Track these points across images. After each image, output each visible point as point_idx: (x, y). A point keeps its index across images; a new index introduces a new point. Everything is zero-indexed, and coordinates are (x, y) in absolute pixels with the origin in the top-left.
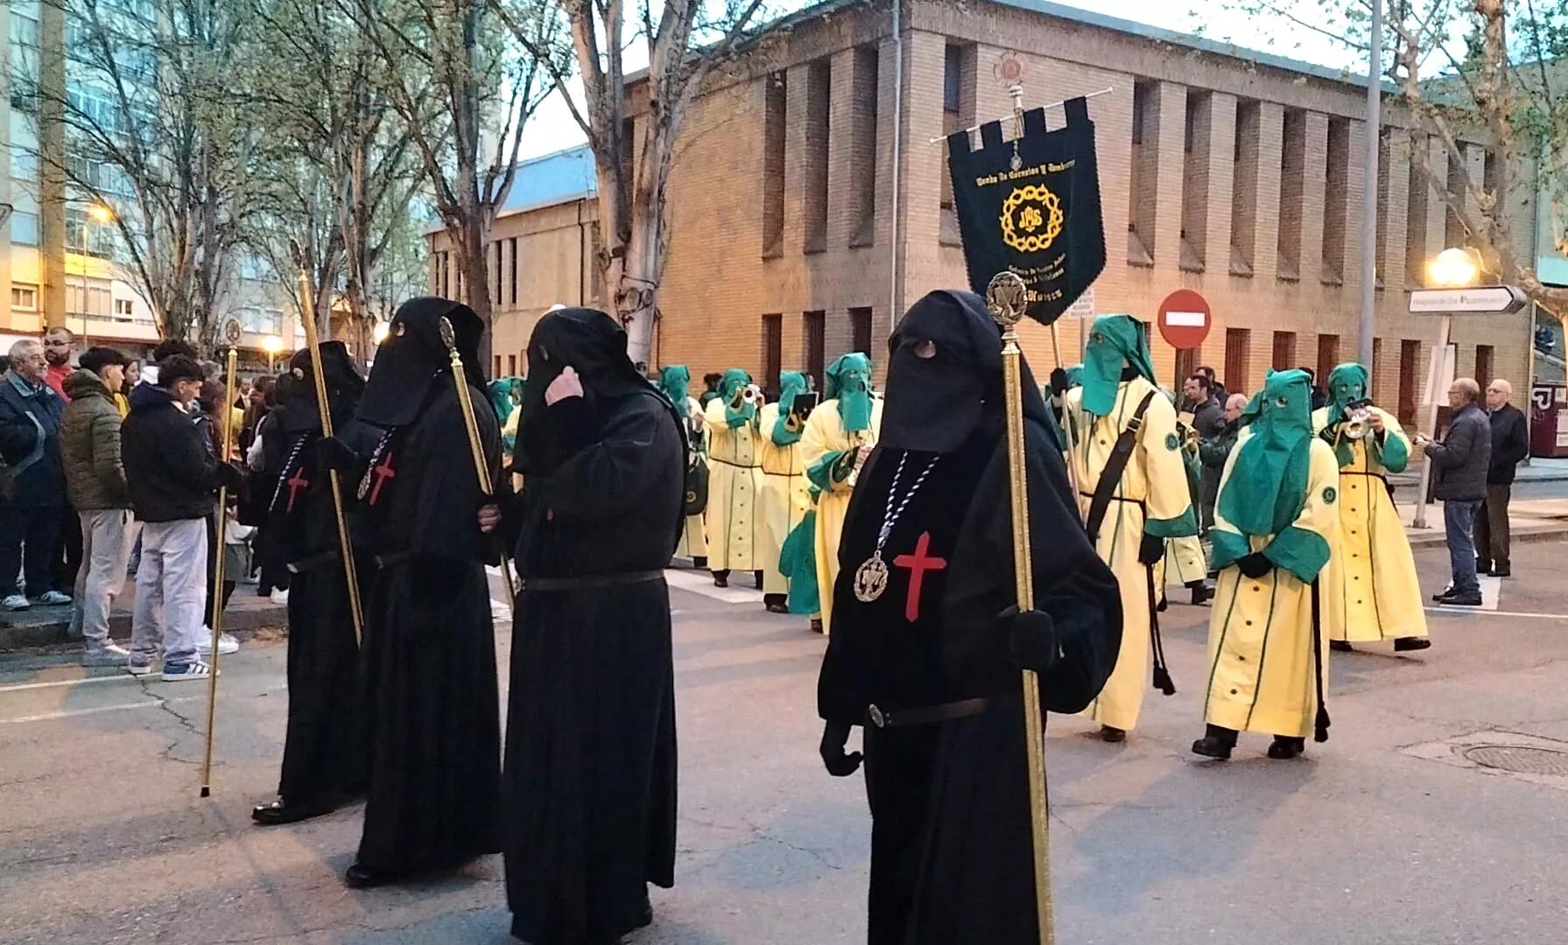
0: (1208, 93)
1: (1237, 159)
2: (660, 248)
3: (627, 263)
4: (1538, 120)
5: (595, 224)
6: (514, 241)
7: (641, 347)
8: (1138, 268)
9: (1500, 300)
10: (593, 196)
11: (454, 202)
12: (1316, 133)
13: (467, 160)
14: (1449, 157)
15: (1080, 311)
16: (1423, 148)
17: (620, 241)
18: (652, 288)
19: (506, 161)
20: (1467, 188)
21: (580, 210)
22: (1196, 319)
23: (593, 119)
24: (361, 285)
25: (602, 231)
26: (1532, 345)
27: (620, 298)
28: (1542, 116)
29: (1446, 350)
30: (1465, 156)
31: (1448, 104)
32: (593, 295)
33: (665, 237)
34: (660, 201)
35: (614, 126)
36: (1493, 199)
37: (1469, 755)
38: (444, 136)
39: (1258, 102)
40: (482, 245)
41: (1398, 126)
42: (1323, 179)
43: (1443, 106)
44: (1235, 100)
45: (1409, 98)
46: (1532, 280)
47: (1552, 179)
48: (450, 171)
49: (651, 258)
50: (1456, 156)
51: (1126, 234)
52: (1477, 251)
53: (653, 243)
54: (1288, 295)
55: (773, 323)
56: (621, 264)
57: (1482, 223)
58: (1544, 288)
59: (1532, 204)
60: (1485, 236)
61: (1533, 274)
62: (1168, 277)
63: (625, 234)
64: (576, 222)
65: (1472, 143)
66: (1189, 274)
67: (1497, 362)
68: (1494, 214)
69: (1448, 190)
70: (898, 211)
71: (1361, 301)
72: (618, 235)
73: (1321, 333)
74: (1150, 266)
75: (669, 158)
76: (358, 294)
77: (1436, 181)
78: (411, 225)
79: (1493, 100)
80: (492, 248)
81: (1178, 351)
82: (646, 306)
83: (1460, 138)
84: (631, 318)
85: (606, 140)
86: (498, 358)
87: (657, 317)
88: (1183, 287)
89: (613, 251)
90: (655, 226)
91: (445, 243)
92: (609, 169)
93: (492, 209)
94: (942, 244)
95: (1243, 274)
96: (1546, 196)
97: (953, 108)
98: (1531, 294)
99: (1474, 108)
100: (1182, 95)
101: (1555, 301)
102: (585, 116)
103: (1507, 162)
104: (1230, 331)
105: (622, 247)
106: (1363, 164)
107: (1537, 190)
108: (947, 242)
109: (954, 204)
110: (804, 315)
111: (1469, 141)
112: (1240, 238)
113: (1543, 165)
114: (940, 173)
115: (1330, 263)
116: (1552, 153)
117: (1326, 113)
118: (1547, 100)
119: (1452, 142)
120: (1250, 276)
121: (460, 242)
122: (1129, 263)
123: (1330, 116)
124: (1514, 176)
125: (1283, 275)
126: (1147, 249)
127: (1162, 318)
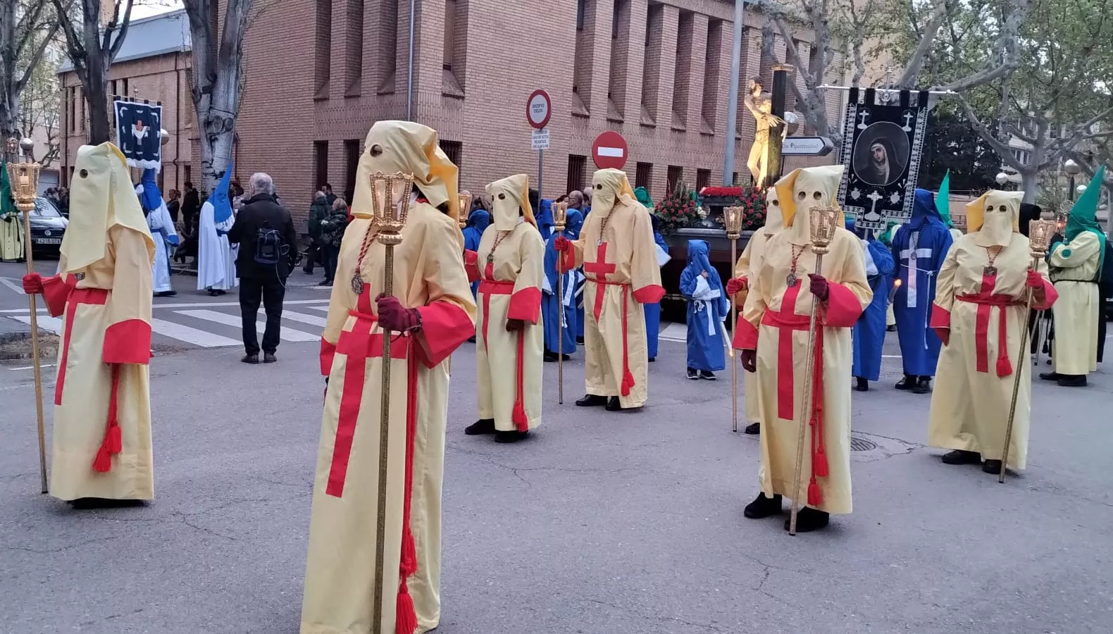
1: (647, 45)
2: (239, 88)
3: (213, 97)
5: (189, 70)
6: (125, 81)
7: (223, 161)
8: (579, 118)
9: (816, 147)
10: (187, 50)
11: (81, 48)
12: (700, 27)
13: (91, 17)
14: (788, 49)
15: (540, 144)
16: (771, 41)
17: (208, 81)
18: (232, 117)
19: (121, 20)
20: (798, 71)
21: (177, 59)
22: (617, 152)
24: (8, 109)
25: (195, 75)
27: (208, 123)
28: (849, 22)
30: (798, 50)
32: (187, 124)
33: (241, 81)
34: (238, 53)
36: (814, 77)
40: (102, 82)
41: (755, 26)
45: (763, 5)
47: (853, 66)
48: (78, 25)
49: (232, 95)
50: (792, 48)
51: (571, 92)
53: (233, 84)
54: (678, 141)
55: (322, 147)
56: (209, 99)
62: (598, 124)
63: (213, 78)
64: (174, 69)
65: (802, 41)
66: (613, 123)
68: (814, 88)
72: (207, 77)
73: (700, 167)
75: (245, 22)
76: (6, 115)
78: (46, 67)
79: (817, 10)
80: (110, 85)
82: (228, 130)
83: (796, 37)
84: (216, 139)
85: (197, 7)
87: (236, 140)
88: (608, 132)
89: (203, 89)
90: (235, 72)
91: (75, 81)
92: (199, 28)
93: (110, 55)
94: (444, 95)
95: (649, 125)
99: (803, 16)
103: (825, 53)
104: (640, 164)
105: (209, 87)
106: (731, 52)
107: (843, 74)
108: (447, 93)
109: (453, 66)
110: (344, 143)
111: (800, 39)
112: (647, 100)
113: (848, 56)
114: (443, 43)
115: (707, 120)
116: (854, 49)
117: (707, 15)
118: (853, 13)
119: (790, 39)
120: (654, 127)
121: (86, 79)
122: (574, 114)
123: (710, 17)
124: (828, 63)
125: (675, 127)
126: (585, 105)
127: (594, 151)
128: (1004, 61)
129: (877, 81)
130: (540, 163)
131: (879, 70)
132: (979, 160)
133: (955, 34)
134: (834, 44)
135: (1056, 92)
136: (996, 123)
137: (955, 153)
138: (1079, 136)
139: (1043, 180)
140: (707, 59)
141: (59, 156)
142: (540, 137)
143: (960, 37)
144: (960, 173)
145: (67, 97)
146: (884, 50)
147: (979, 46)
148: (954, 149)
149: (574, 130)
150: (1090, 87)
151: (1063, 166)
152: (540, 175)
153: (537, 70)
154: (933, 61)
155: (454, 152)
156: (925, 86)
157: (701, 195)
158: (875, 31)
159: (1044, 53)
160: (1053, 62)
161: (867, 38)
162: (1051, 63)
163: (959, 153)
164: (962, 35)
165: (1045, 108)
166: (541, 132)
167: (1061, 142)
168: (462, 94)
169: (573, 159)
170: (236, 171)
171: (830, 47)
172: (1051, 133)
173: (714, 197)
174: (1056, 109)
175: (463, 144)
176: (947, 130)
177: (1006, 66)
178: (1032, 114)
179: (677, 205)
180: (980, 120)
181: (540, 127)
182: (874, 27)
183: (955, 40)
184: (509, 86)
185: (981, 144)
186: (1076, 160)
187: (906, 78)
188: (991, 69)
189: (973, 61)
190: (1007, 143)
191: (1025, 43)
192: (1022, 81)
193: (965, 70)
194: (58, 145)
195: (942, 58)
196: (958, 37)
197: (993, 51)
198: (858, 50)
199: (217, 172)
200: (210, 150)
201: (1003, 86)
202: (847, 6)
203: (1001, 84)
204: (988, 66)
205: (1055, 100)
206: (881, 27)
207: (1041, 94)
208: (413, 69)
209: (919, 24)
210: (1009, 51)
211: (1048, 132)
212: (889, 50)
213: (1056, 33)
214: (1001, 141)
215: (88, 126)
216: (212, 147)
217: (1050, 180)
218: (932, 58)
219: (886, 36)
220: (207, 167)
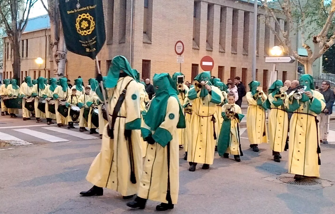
0: (213, 4)
1: (221, 22)
3: (58, 47)
4: (298, 13)
5: (50, 36)
6: (27, 40)
7: (62, 69)
8: (195, 50)
9: (288, 60)
10: (49, 28)
11: (10, 29)
12: (241, 15)
13: (14, 18)
14: (275, 22)
15: (180, 61)
16: (268, 20)
17: (56, 40)
18: (65, 53)
19: (25, 18)
20: (280, 31)
21: (46, 32)
22: (210, 64)
23: (49, 8)
25: (52, 38)
26: (297, 71)
27: (56, 56)
29: (274, 72)
30: (279, 23)
31: (275, 9)
32: (49, 55)
35: (55, 10)
36: (286, 33)
37: (281, 180)
38: (8, 11)
39: (226, 7)
40: (18, 41)
41: (262, 14)
42: (243, 28)
43: (274, 9)
44: (220, 6)
45: (265, 7)
46: (296, 54)
47: (302, 28)
48: (10, 21)
49: (65, 45)
50: (277, 22)
51: (192, 41)
52: (282, 47)
54: (234, 57)
56: (57, 47)
57: (283, 39)
58: (300, 57)
59: (296, 34)
60: (284, 43)
61: (297, 53)
62: (203, 53)
63: (58, 39)
64: (45, 35)
65: (281, 19)
66: (209, 52)
67: (288, 75)
68: (287, 37)
69: (275, 31)
70: (132, 34)
71: (253, 60)
72: (56, 39)
73: (243, 67)
74: (198, 49)
77: (272, 28)
79: (286, 8)
80: (21, 42)
82: (63, 58)
83: (278, 17)
84: (59, 62)
85: (53, 14)
86: (22, 72)
87: (66, 61)
88: (207, 55)
89: (55, 43)
91: (8, 40)
92: (53, 21)
93: (21, 32)
94: (144, 43)
95: (222, 52)
96: (300, 32)
97: (147, 6)
98: (297, 58)
99: (282, 10)
100: (207, 5)
101: (302, 60)
102: (47, 7)
103: (290, 24)
104: (219, 67)
105: (57, 42)
106: (253, 24)
107: (298, 31)
108: (145, 42)
109: (147, 32)
110: (107, 61)
112: (221, 43)
114: (143, 24)
115: (245, 49)
116: (301, 22)
117: (244, 10)
118: (300, 8)
119: (275, 18)
120: (224, 52)
121: (12, 40)
122: (193, 49)
123: (245, 11)
124: (292, 27)
125: (233, 52)
126: (197, 45)
127: (201, 63)
129: (311, 33)
130: (180, 68)
131: (312, 30)
140: (244, 26)
141: (2, 67)
142: (180, 58)
145: (6, 47)
146: (313, 21)
149: (194, 55)
155: (148, 64)
158: (309, 15)
161: (306, 18)
166: (180, 56)
168: (150, 42)
169: (193, 65)
170: (67, 73)
175: (151, 61)
181: (180, 54)
182: (309, 13)
184: (168, 39)
194: (2, 64)
198: (303, 22)
199: (59, 74)
200: (57, 66)
202: (298, 6)
206: (312, 13)
209: (326, 12)
212: (315, 22)
215: (13, 57)
216: (58, 65)
219: (314, 16)
220: (56, 72)
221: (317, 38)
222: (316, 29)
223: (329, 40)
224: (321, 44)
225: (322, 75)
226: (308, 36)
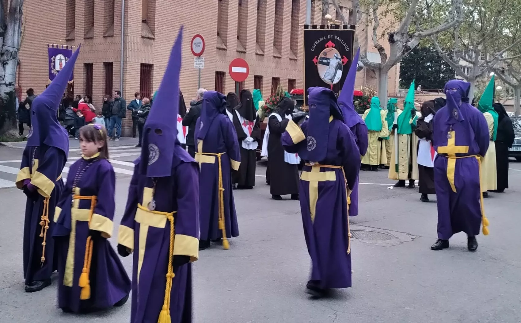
1: (258, 9)
2: (20, 33)
3: (5, 40)
7: (11, 76)
8: (221, 50)
14: (336, 11)
15: (199, 65)
16: (327, 7)
18: (16, 50)
22: (243, 70)
27: (2, 54)
30: (342, 11)
33: (22, 29)
34: (20, 13)
42: (290, 18)
46: (365, 59)
49: (16, 37)
50: (339, 11)
51: (216, 36)
53: (17, 31)
54: (277, 63)
56: (3, 40)
61: (366, 57)
62: (232, 54)
63: (4, 27)
65: (345, 7)
66: (240, 53)
73: (290, 78)
74: (225, 50)
81: (236, 82)
82: (14, 58)
84: (7, 63)
87: (19, 64)
88: (238, 58)
90: (18, 24)
94: (143, 37)
95: (260, 54)
98: (365, 64)
103: (357, 14)
104: (256, 77)
105: (3, 32)
106: (305, 14)
107: (367, 26)
108: (145, 36)
109: (147, 21)
110: (84, 65)
111: (343, 6)
112: (259, 41)
113: (370, 16)
114: (142, 7)
115: (293, 51)
116: (373, 12)
119: (338, 6)
120: (263, 55)
122: (217, 48)
124: (359, 20)
125: (275, 55)
126: (224, 43)
127: (230, 69)
128: (455, 19)
129: (386, 29)
130: (199, 76)
131: (387, 24)
132: (443, 73)
133: (428, 3)
134: (362, 9)
135: (484, 35)
136: (451, 52)
137: (430, 69)
138: (497, 59)
139: (478, 84)
142: (199, 61)
143: (431, 5)
144: (433, 80)
146: (390, 12)
147: (441, 10)
148: (429, 67)
149: (218, 57)
150: (501, 33)
151: (488, 76)
152: (199, 82)
153: (196, 23)
154: (416, 18)
155: (149, 70)
156: (413, 32)
157: (291, 94)
159: (476, 14)
160: (481, 19)
161: (380, 6)
162: (480, 19)
163: (432, 69)
164: (432, 4)
165: (478, 44)
166: (199, 58)
167: (487, 62)
168: (153, 37)
169: (217, 73)
170: (19, 82)
171: (360, 11)
172: (482, 58)
173: (299, 95)
174: (484, 44)
175: (154, 65)
176: (425, 56)
177: (457, 21)
178: (471, 47)
179: (278, 100)
180: (443, 51)
181: (199, 55)
183: (428, 7)
185: (443, 64)
186: (496, 73)
187: (402, 27)
188: (448, 23)
189: (438, 18)
190: (458, 64)
191: (466, 8)
192: (465, 29)
193: (434, 23)
195: (421, 16)
196: (430, 5)
197: (449, 13)
198: (375, 13)
199: (7, 83)
200: (3, 70)
201: (455, 32)
203: (454, 31)
204: (447, 21)
205: (484, 39)
207: (475, 36)
208: (124, 22)
210: (458, 13)
211: (480, 57)
212: (392, 13)
213: (482, 3)
214: (455, 62)
216: (4, 68)
217: (482, 84)
218: (416, 17)
219: (390, 5)
220: (2, 80)
221: (395, 35)
222: (393, 23)
223: (410, 39)
224: (400, 45)
225: (399, 91)
226: (382, 32)
